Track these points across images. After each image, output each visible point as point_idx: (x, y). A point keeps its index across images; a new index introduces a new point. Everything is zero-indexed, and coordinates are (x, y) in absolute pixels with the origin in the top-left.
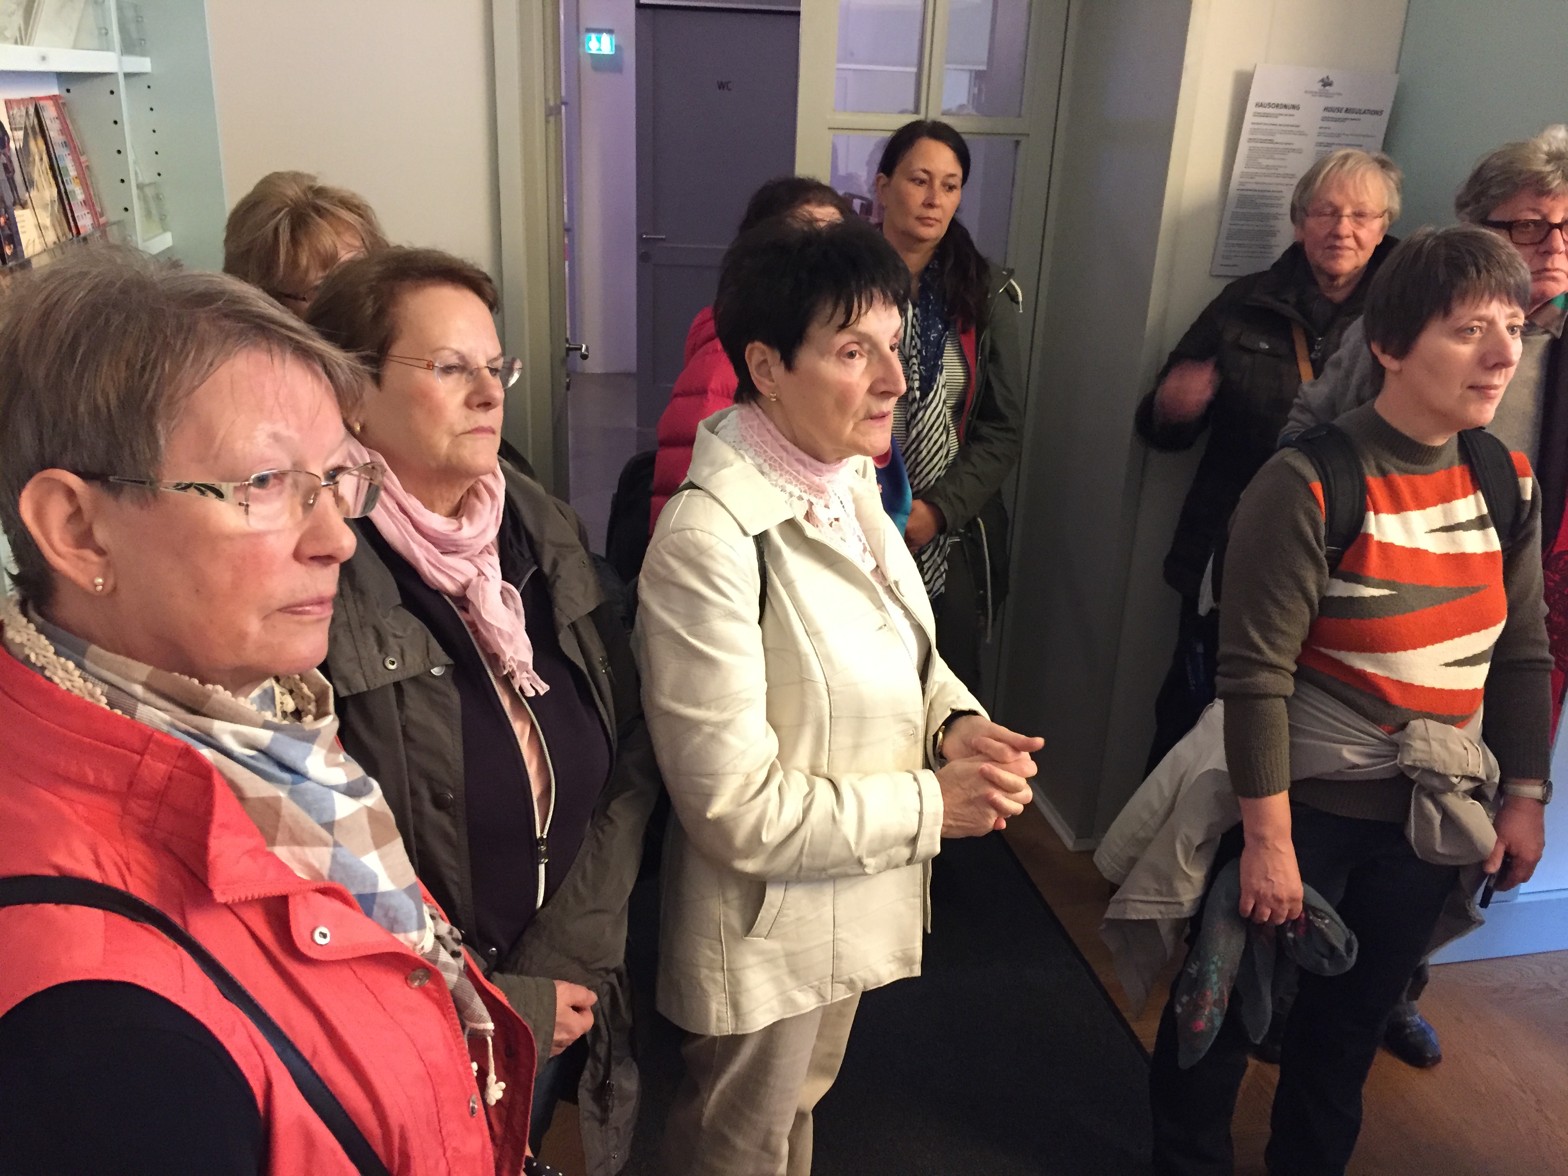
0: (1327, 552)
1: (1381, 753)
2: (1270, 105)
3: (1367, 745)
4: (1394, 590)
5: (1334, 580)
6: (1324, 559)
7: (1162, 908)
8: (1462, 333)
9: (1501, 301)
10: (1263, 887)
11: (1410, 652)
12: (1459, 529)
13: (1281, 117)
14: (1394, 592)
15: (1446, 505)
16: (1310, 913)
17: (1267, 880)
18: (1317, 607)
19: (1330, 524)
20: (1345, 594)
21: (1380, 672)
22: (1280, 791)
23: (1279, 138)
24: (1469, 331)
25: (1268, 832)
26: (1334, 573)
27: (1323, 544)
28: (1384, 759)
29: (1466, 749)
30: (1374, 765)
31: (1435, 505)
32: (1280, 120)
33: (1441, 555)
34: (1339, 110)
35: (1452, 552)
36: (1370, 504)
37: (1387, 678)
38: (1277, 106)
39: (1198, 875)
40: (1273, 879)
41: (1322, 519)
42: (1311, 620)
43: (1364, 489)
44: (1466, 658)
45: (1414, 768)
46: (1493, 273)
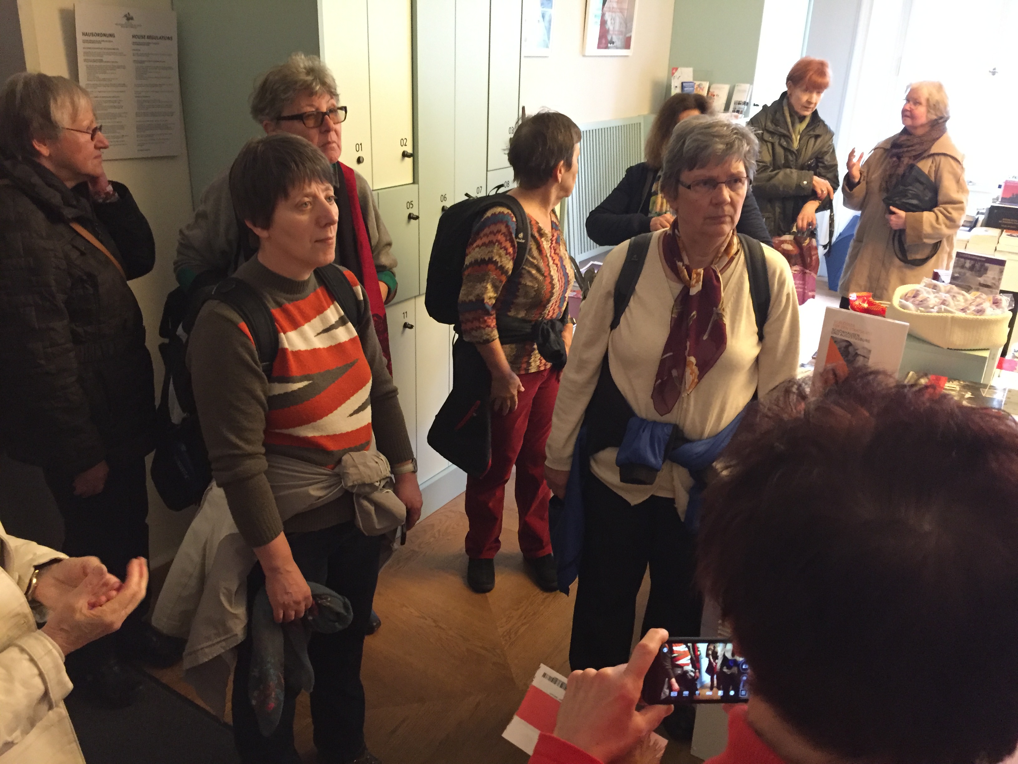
0: (263, 367)
1: (332, 483)
2: (92, 34)
3: (322, 481)
4: (310, 380)
5: (273, 384)
6: (263, 373)
7: (224, 644)
8: (300, 207)
9: (317, 182)
10: (286, 599)
11: (330, 416)
12: (333, 329)
13: (103, 43)
14: (310, 382)
15: (321, 315)
16: (318, 599)
17: (287, 593)
18: (266, 405)
19: (259, 349)
20: (282, 392)
21: (317, 434)
22: (279, 534)
23: (105, 58)
24: (304, 205)
25: (279, 563)
26: (271, 380)
27: (259, 363)
28: (334, 486)
29: (377, 463)
30: (330, 492)
31: (315, 317)
32: (103, 45)
33: (328, 348)
34: (143, 37)
35: (333, 344)
36: (279, 329)
37: (321, 436)
38: (98, 35)
39: (241, 611)
40: (290, 591)
41: (254, 347)
42: (265, 415)
43: (272, 319)
44: (359, 407)
45: (353, 486)
46: (306, 165)
